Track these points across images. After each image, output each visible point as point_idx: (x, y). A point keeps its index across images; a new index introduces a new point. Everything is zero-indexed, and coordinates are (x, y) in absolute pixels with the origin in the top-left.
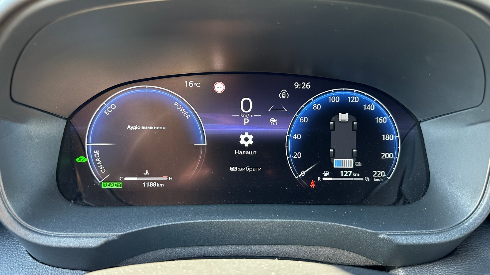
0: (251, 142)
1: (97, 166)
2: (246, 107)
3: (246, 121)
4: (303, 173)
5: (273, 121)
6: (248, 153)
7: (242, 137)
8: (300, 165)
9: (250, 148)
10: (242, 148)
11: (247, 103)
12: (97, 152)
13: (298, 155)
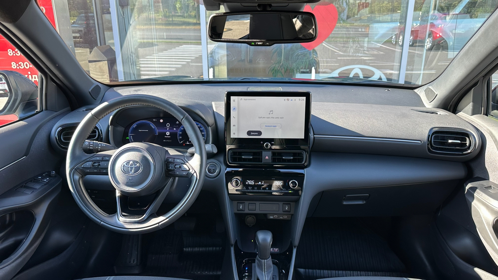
0: (169, 134)
1: (131, 140)
2: (168, 125)
3: (168, 129)
4: (182, 142)
5: (175, 129)
6: (168, 137)
7: (167, 133)
8: (181, 140)
9: (169, 136)
10: (167, 136)
11: (168, 124)
12: (131, 136)
13: (181, 137)
